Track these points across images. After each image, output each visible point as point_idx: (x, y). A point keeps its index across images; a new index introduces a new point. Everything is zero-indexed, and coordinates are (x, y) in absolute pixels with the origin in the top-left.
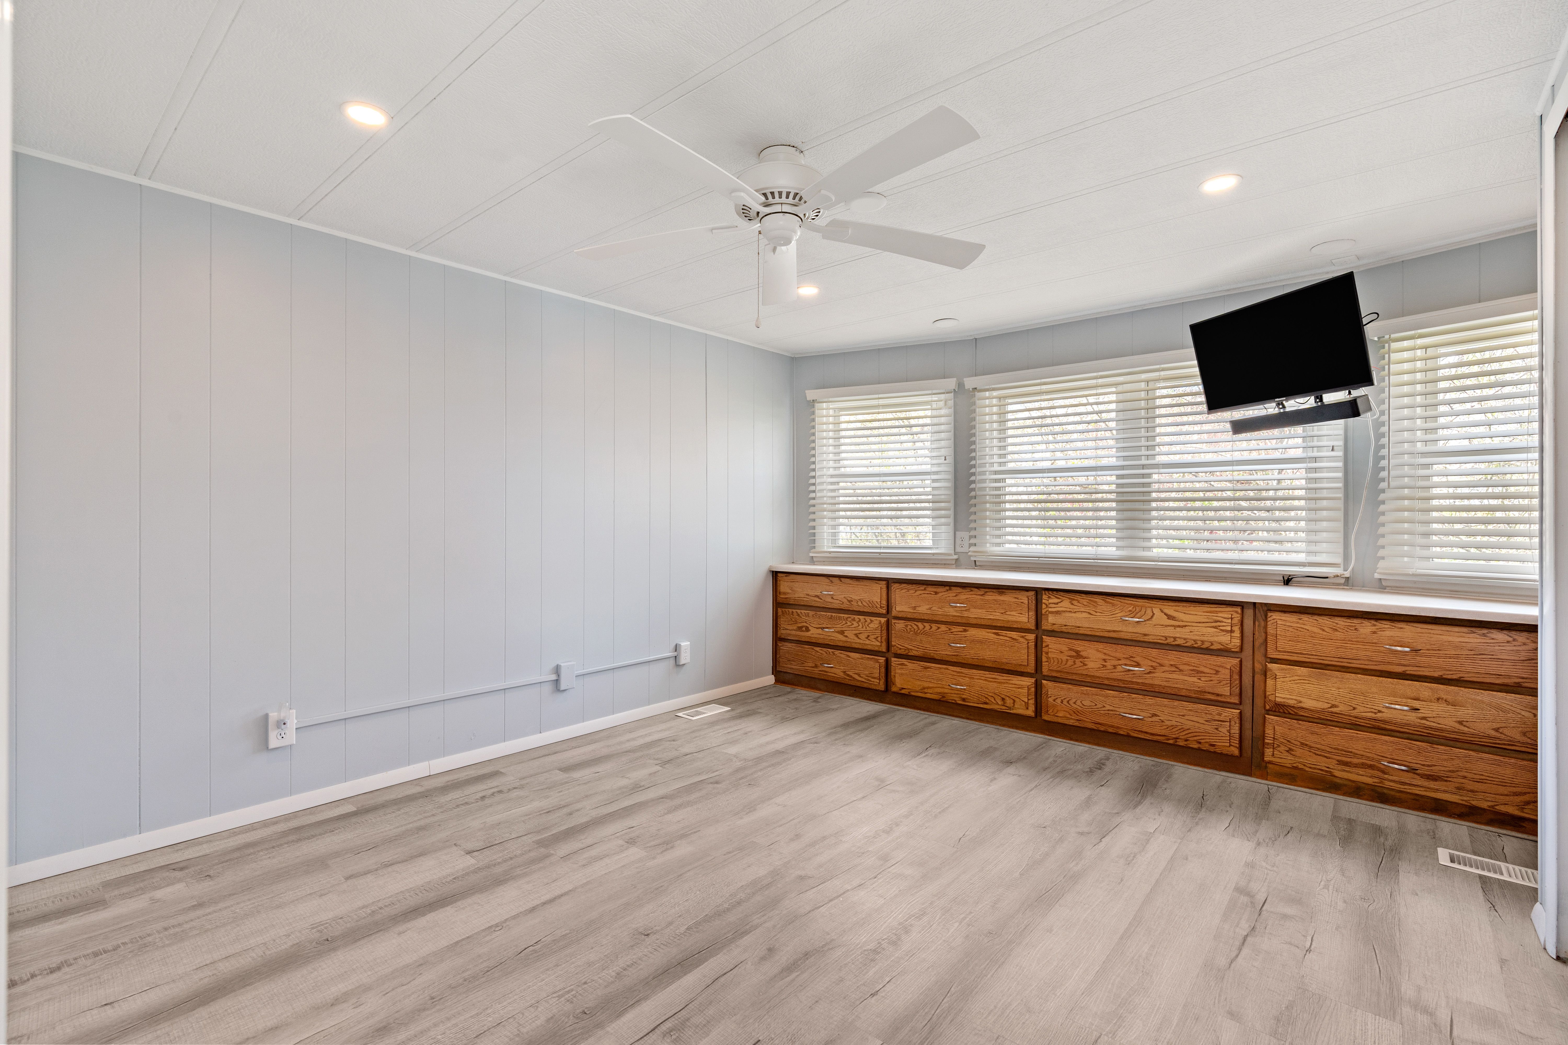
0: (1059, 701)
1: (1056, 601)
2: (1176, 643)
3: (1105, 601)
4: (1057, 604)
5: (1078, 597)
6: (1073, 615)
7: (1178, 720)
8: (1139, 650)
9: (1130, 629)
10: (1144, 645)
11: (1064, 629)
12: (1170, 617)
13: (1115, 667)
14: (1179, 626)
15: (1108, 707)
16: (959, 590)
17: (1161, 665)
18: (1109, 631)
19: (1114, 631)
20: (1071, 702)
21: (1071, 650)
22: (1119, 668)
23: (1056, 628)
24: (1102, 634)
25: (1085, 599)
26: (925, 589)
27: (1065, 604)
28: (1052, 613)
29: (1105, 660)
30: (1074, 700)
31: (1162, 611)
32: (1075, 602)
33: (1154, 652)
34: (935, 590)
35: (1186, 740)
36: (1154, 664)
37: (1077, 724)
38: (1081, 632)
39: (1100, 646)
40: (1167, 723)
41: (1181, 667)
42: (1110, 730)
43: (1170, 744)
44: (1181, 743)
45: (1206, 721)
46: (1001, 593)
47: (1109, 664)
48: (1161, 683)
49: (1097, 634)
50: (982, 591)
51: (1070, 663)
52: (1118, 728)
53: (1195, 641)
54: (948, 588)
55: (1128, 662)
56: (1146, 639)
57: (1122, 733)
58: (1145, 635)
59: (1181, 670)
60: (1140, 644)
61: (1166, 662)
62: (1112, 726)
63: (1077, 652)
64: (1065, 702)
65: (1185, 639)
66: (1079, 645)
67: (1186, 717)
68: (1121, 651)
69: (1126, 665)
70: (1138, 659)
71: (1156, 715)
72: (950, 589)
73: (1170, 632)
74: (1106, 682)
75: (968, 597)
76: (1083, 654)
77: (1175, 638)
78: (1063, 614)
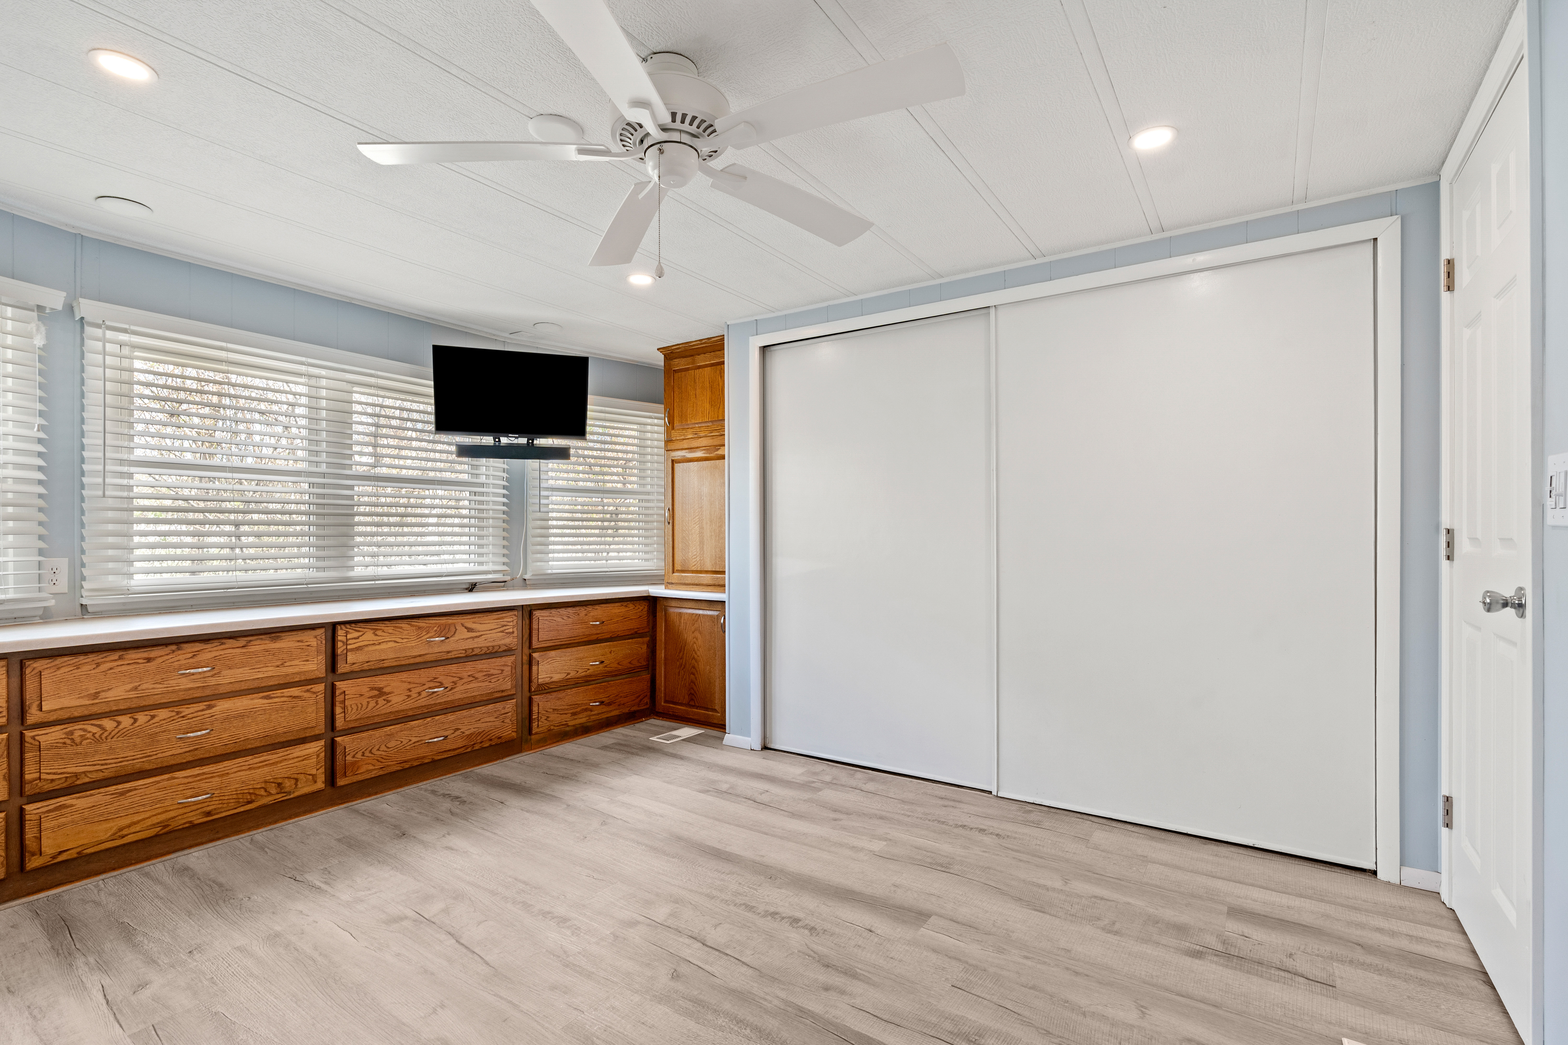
0: (359, 755)
1: (356, 634)
2: (474, 653)
3: (411, 625)
4: (358, 638)
5: (381, 625)
6: (377, 647)
7: (476, 726)
8: (441, 669)
9: (436, 650)
10: (443, 663)
11: (366, 667)
12: (470, 630)
13: (419, 694)
14: (476, 637)
15: (414, 740)
16: (198, 646)
17: (461, 679)
18: (415, 657)
19: (420, 656)
20: (374, 751)
21: (372, 689)
22: (424, 694)
23: (356, 668)
24: (407, 662)
25: (389, 628)
26: (120, 658)
27: (368, 636)
28: (352, 650)
29: (409, 690)
30: (377, 747)
31: (463, 625)
32: (379, 633)
33: (453, 668)
34: (145, 655)
35: (481, 742)
36: (455, 679)
37: (381, 773)
38: (385, 665)
39: (404, 676)
40: (467, 733)
41: (477, 675)
42: (415, 764)
43: (469, 752)
44: (477, 747)
45: (496, 718)
46: (274, 640)
47: (414, 694)
48: (461, 696)
49: (403, 663)
50: (242, 642)
51: (372, 704)
52: (424, 757)
53: (488, 647)
54: (174, 647)
55: (432, 684)
56: (450, 656)
57: (427, 761)
58: (448, 652)
59: (477, 678)
60: (439, 663)
61: (465, 675)
62: (418, 759)
63: (380, 689)
64: (367, 754)
65: (480, 648)
66: (380, 681)
67: (482, 720)
68: (424, 675)
69: (430, 688)
70: (441, 679)
71: (458, 729)
72: (179, 649)
73: (470, 644)
74: (410, 713)
75: (217, 654)
76: (386, 690)
77: (473, 649)
78: (366, 649)
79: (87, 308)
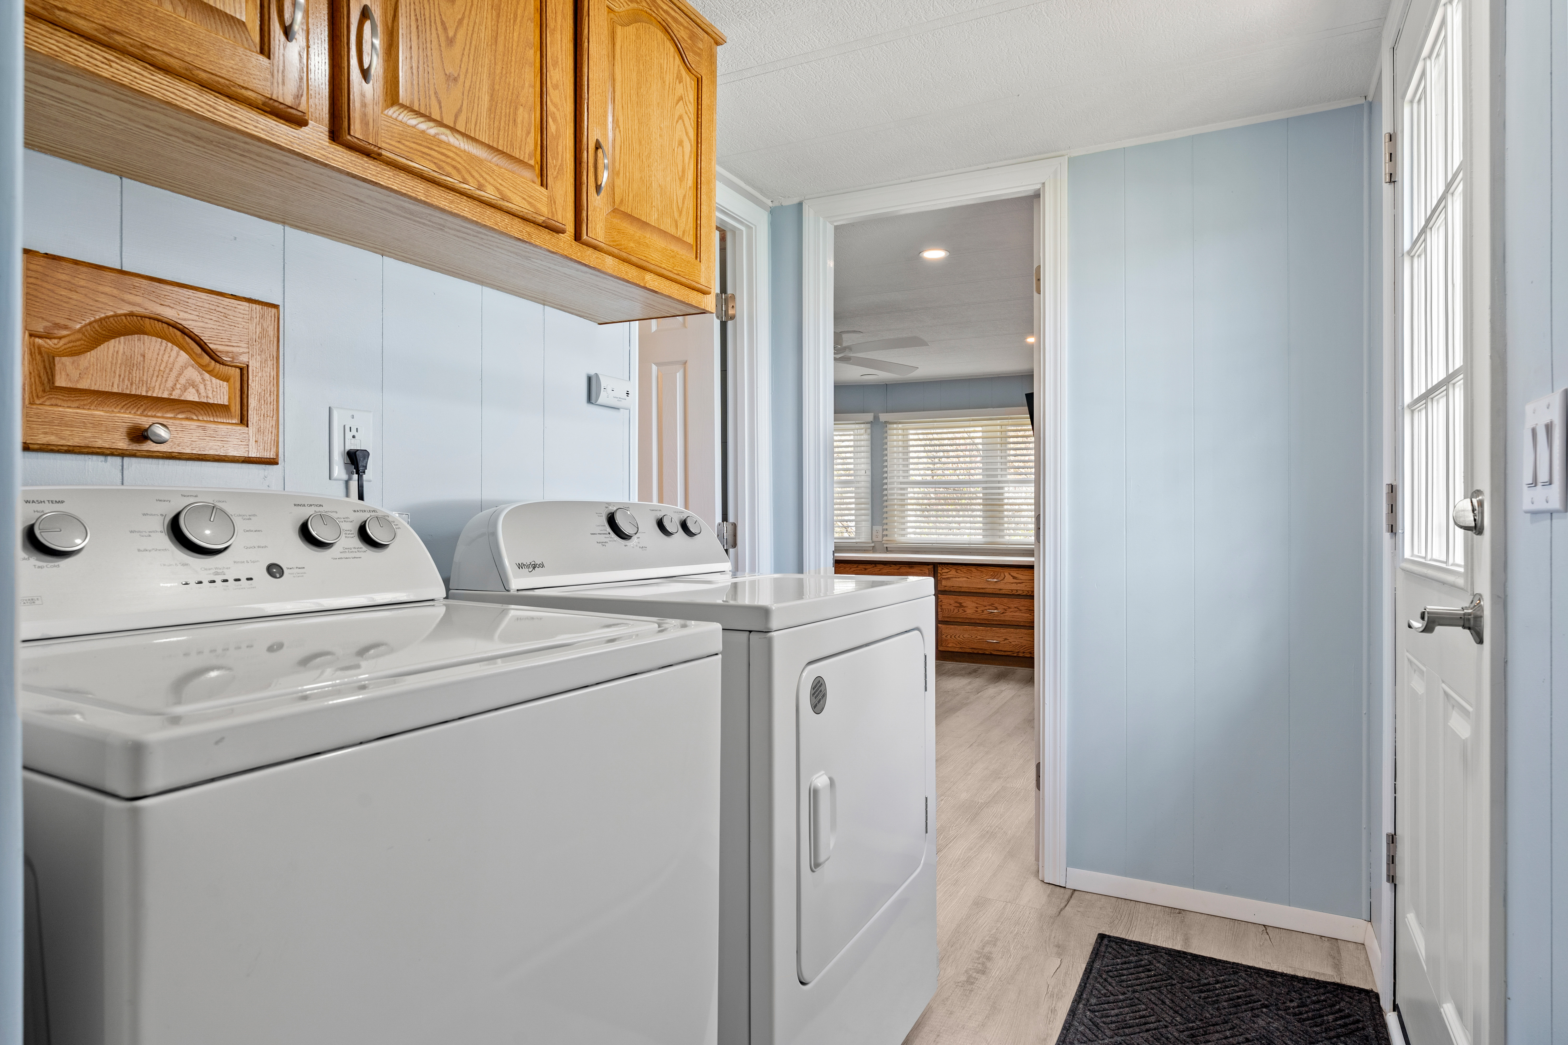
0: (949, 637)
1: (947, 571)
2: (1018, 593)
3: (977, 570)
4: (947, 573)
5: (960, 567)
6: (957, 579)
7: (1019, 640)
8: (997, 599)
9: (992, 587)
10: (1000, 596)
11: (952, 589)
12: (1014, 578)
13: (983, 611)
14: (1019, 583)
15: (979, 637)
16: (882, 566)
17: (1010, 608)
18: (979, 589)
19: (982, 588)
20: (956, 637)
21: (956, 602)
22: (985, 612)
23: (946, 589)
24: (975, 591)
25: (965, 569)
26: (857, 567)
27: (953, 573)
28: (944, 579)
29: (977, 608)
30: (958, 635)
31: (1010, 574)
32: (959, 571)
33: (1005, 600)
34: (864, 567)
35: (1024, 653)
36: (1006, 607)
37: (960, 650)
38: (962, 590)
39: (974, 599)
40: (1013, 643)
41: (1021, 608)
42: (980, 652)
43: (1015, 656)
44: (1021, 655)
46: (911, 567)
47: (979, 610)
48: (1010, 619)
49: (972, 591)
50: (898, 567)
51: (956, 611)
52: (985, 650)
53: (1028, 591)
54: (874, 565)
55: (990, 607)
56: (1001, 592)
57: (987, 653)
58: (1000, 590)
59: (1020, 610)
60: (997, 596)
61: (1012, 606)
62: (982, 649)
63: (960, 604)
64: (953, 637)
65: (1023, 591)
66: (961, 599)
67: (1024, 638)
68: (986, 601)
69: (989, 609)
70: (996, 605)
71: (1006, 639)
72: (876, 566)
73: (1014, 587)
74: (978, 622)
75: (888, 571)
76: (964, 604)
77: (1017, 590)
78: (952, 579)
79: (883, 417)
